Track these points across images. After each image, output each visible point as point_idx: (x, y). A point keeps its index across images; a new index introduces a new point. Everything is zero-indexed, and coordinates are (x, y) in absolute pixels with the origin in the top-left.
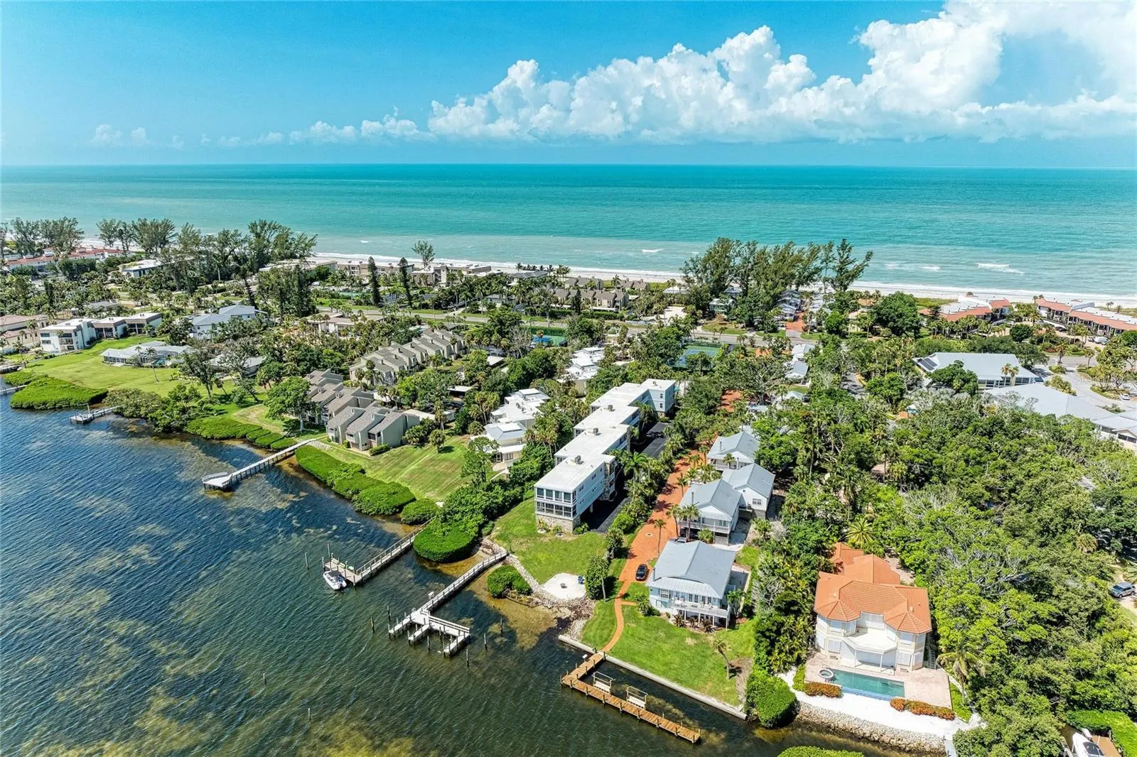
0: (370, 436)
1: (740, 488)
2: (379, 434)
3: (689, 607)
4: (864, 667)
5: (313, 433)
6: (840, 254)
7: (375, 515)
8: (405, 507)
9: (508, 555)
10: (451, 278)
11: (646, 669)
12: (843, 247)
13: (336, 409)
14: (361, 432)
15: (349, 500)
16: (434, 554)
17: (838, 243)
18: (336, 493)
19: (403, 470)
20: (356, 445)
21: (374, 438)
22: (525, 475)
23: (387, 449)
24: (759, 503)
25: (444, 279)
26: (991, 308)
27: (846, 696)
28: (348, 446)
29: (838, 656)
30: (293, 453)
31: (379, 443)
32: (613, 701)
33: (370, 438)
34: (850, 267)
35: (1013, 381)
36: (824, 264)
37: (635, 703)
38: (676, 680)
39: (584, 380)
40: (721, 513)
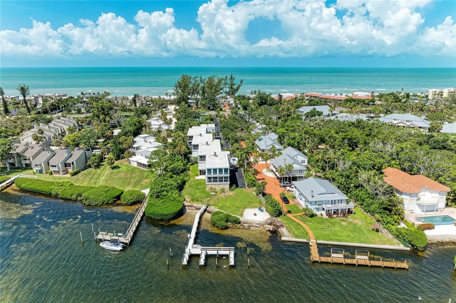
0: (66, 165)
1: (295, 156)
2: (73, 163)
3: (332, 207)
4: (427, 213)
5: (18, 172)
6: (230, 81)
7: (101, 205)
8: (121, 196)
9: (207, 207)
10: (45, 100)
11: (342, 242)
12: (232, 78)
13: (32, 155)
14: (61, 163)
15: (76, 200)
16: (166, 215)
17: (229, 77)
18: (62, 199)
19: (98, 180)
20: (58, 172)
21: (70, 166)
22: (179, 169)
23: (79, 172)
24: (304, 162)
25: (40, 101)
26: (294, 96)
27: (436, 227)
28: (51, 174)
29: (414, 211)
30: (13, 182)
31: (73, 169)
32: (349, 261)
33: (66, 166)
34: (235, 87)
35: (331, 115)
36: (224, 86)
37: (362, 259)
38: (361, 242)
39: (165, 130)
40: (300, 167)
